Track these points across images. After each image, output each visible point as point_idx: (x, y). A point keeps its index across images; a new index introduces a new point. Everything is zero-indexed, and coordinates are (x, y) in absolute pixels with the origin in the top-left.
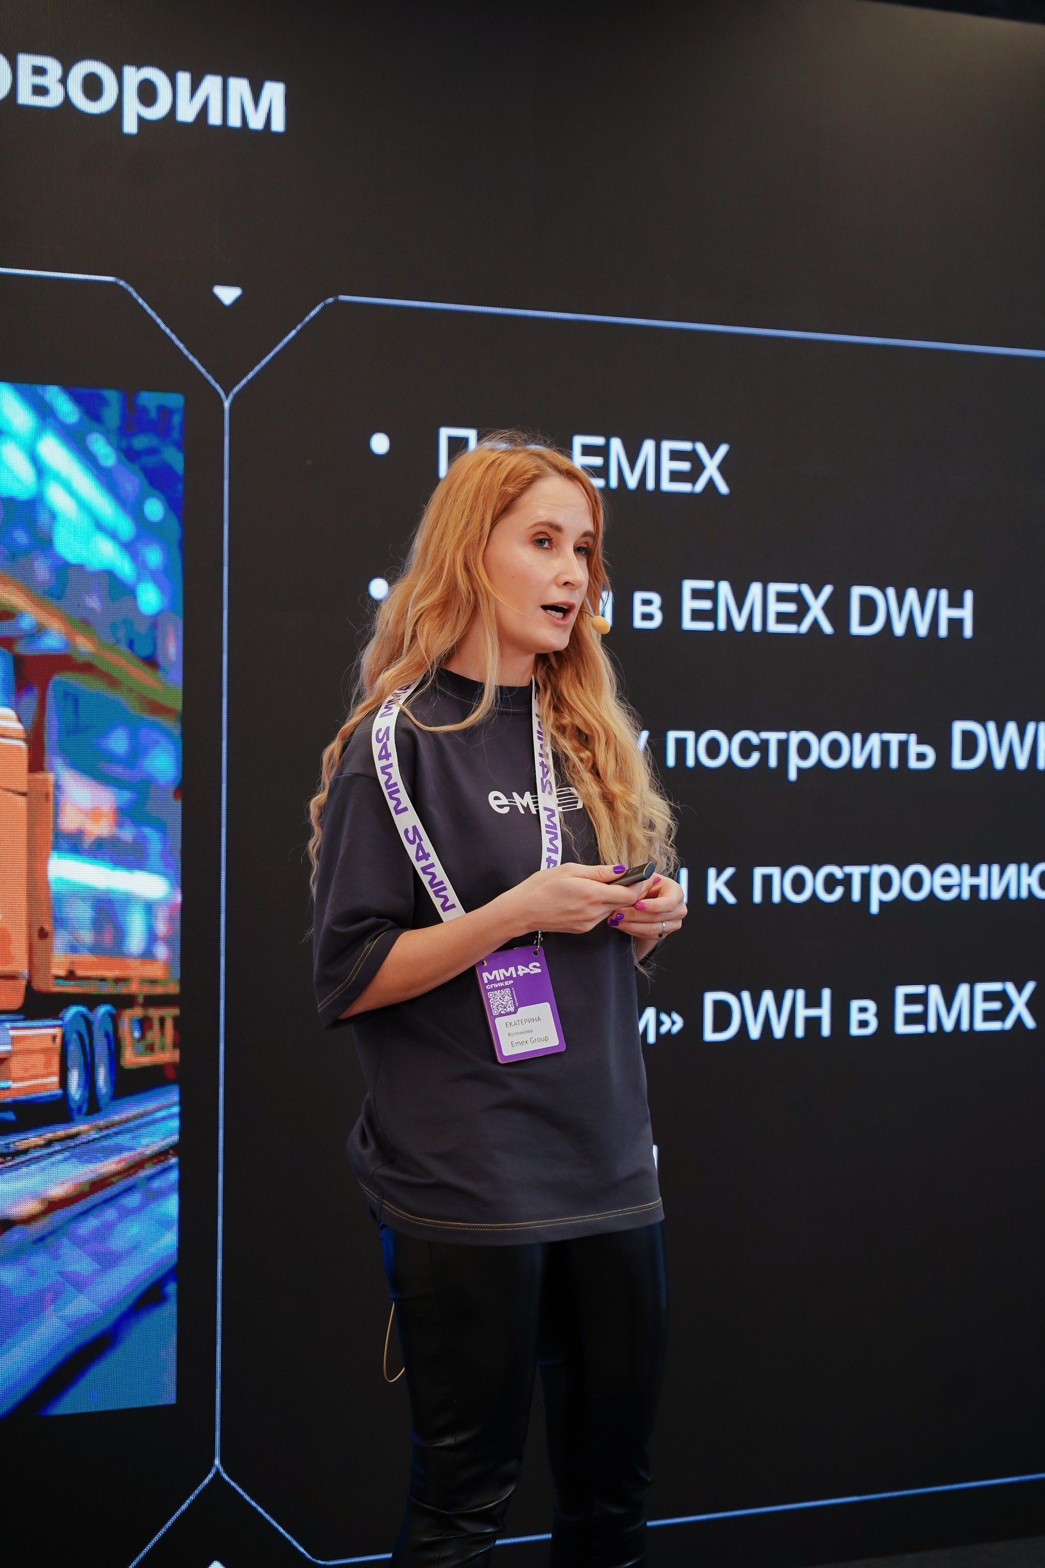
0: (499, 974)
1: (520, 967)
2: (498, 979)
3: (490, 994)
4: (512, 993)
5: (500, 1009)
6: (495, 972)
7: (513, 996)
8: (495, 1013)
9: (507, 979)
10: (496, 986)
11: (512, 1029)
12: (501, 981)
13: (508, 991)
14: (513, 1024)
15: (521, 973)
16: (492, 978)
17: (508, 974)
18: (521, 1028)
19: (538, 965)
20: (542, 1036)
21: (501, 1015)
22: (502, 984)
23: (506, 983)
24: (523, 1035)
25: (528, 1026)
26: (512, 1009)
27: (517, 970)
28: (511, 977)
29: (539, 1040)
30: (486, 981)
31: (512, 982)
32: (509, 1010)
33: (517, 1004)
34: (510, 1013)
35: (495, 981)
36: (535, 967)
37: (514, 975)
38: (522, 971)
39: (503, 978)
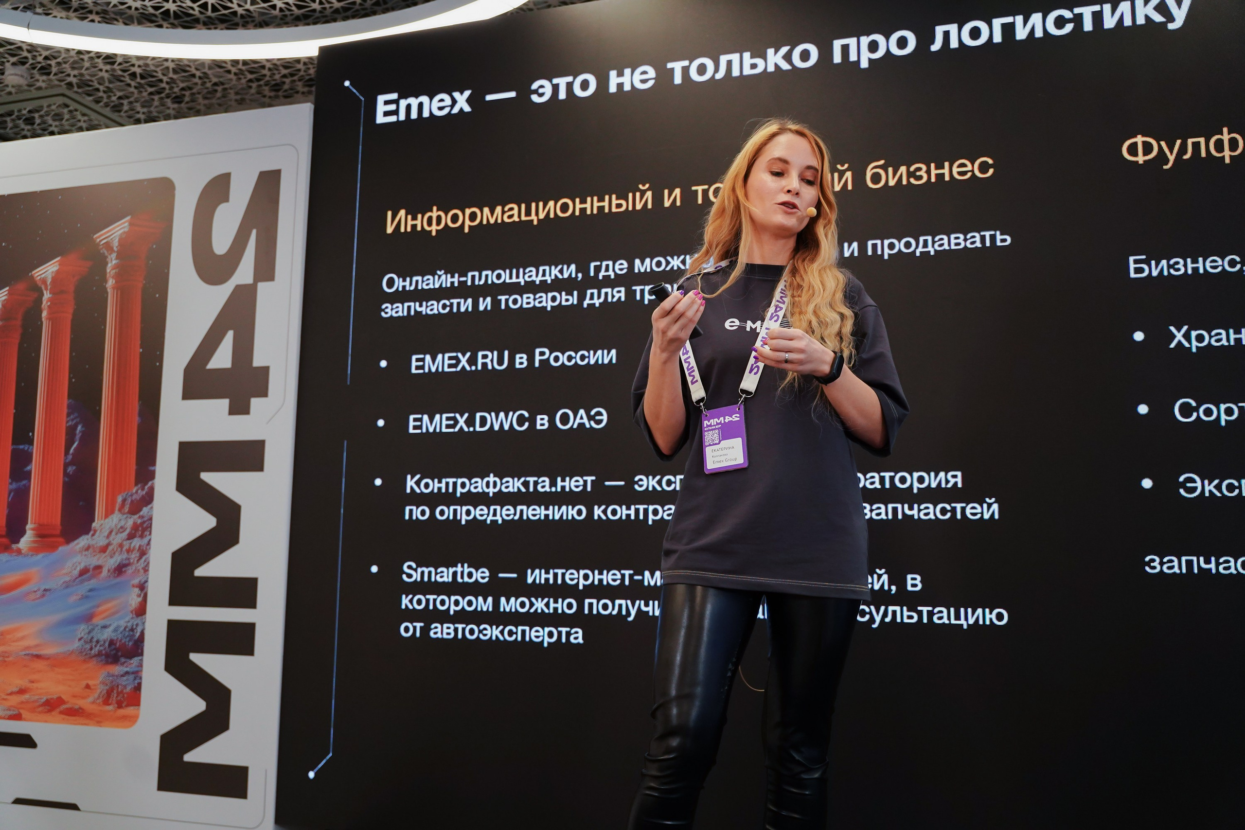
0: (714, 421)
1: (727, 417)
2: (713, 424)
3: (706, 433)
4: (719, 433)
5: (710, 442)
6: (712, 421)
7: (719, 434)
8: (707, 444)
9: (718, 424)
10: (710, 428)
11: (715, 454)
12: (714, 425)
13: (717, 431)
14: (716, 450)
15: (727, 421)
16: (709, 424)
17: (719, 422)
18: (720, 453)
19: (738, 415)
20: (733, 458)
21: (710, 445)
22: (714, 427)
23: (717, 427)
24: (721, 457)
25: (725, 452)
26: (717, 442)
27: (724, 419)
28: (720, 423)
29: (731, 460)
30: (705, 426)
31: (720, 426)
32: (715, 442)
33: (721, 439)
34: (716, 444)
35: (710, 425)
36: (735, 417)
37: (723, 422)
38: (728, 419)
39: (715, 424)
